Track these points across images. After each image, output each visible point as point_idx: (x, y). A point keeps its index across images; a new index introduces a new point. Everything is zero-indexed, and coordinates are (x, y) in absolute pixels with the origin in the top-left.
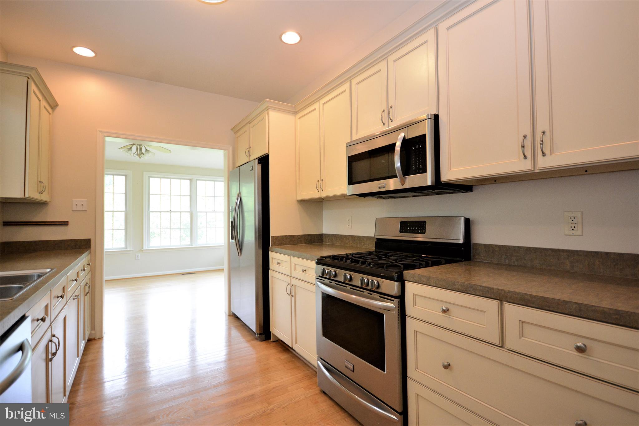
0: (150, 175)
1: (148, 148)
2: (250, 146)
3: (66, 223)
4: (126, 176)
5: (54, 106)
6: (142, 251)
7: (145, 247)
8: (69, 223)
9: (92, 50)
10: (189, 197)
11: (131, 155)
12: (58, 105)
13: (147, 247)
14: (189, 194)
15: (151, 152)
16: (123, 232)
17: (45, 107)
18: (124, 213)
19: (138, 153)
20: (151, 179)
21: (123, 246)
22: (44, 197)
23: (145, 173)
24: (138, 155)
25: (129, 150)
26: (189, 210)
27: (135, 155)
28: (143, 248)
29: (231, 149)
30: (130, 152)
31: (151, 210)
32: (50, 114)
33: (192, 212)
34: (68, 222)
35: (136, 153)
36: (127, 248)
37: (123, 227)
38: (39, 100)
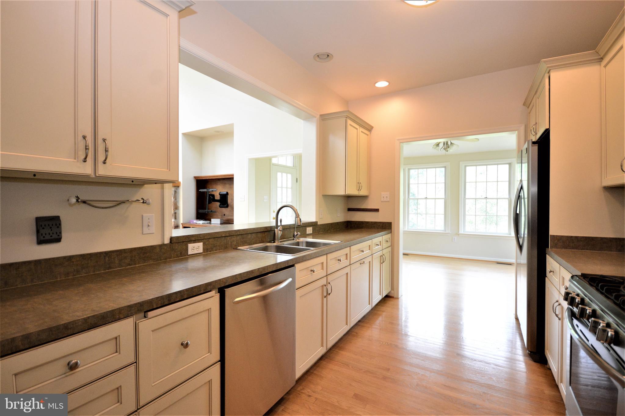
0: (466, 165)
1: (452, 142)
2: (537, 122)
3: (378, 210)
4: (445, 167)
5: (369, 128)
6: (458, 234)
7: (461, 232)
8: (380, 210)
9: (387, 81)
10: (507, 183)
11: (438, 150)
12: (373, 127)
13: (462, 231)
14: (508, 180)
15: (455, 145)
16: (443, 216)
17: (362, 132)
18: (443, 200)
19: (445, 147)
20: (467, 168)
21: (443, 229)
22: (363, 193)
23: (461, 163)
24: (445, 150)
25: (437, 147)
26: (508, 197)
27: (442, 150)
28: (459, 232)
29: (522, 128)
30: (438, 148)
31: (467, 197)
32: (368, 135)
33: (511, 199)
34: (378, 209)
35: (443, 148)
36: (445, 231)
37: (443, 212)
38: (357, 129)
